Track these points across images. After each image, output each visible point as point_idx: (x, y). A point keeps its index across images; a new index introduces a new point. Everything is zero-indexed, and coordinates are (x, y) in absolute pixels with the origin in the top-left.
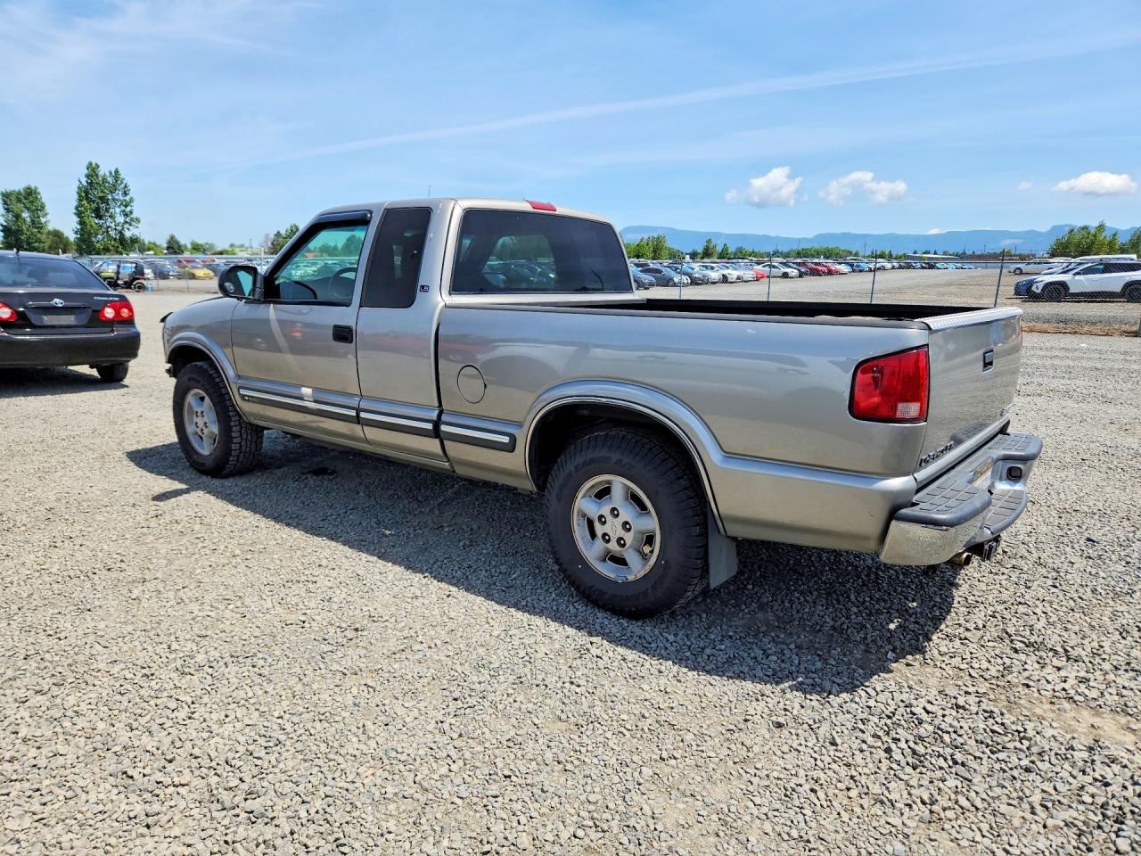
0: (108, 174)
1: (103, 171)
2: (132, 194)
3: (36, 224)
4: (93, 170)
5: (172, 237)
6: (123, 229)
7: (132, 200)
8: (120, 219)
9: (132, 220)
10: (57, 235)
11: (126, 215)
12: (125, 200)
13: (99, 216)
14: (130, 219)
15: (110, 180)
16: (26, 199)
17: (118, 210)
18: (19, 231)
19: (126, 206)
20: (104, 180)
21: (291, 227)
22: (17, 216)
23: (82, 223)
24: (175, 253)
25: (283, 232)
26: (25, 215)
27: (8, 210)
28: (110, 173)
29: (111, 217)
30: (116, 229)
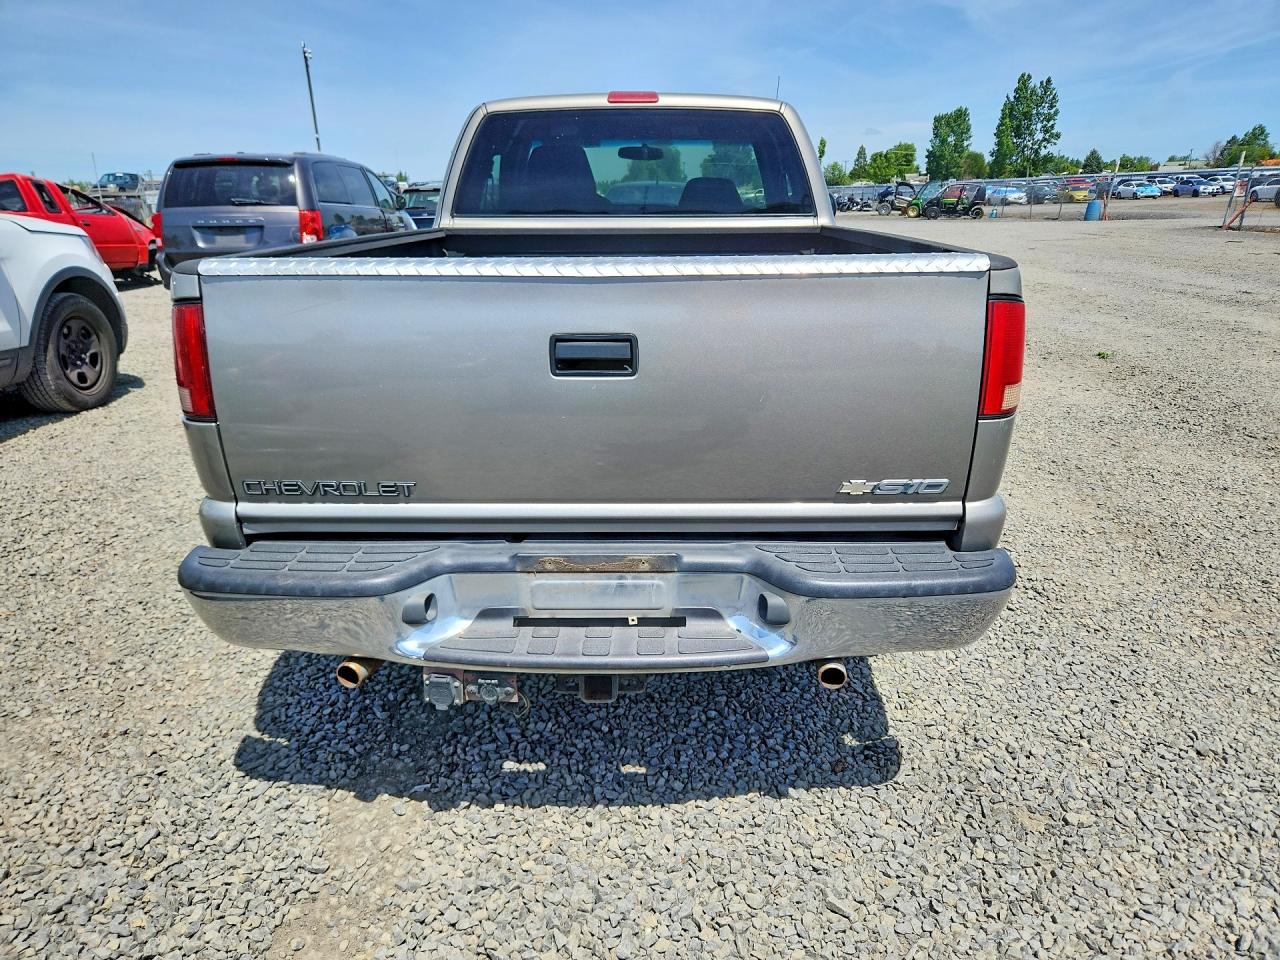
0: (1038, 85)
1: (1035, 82)
2: (1058, 105)
3: (958, 148)
4: (1024, 80)
5: (1094, 153)
6: (1039, 147)
7: (1056, 113)
8: (1039, 136)
9: (1052, 136)
10: (976, 158)
11: (1046, 132)
12: (1049, 114)
13: (1018, 136)
14: (1051, 135)
15: (1039, 91)
16: (955, 122)
17: (1039, 126)
18: (942, 157)
19: (1048, 121)
20: (1033, 91)
21: (1255, 129)
22: (943, 142)
23: (999, 144)
24: (1092, 172)
25: (1240, 136)
26: (951, 139)
27: (936, 135)
28: (1042, 83)
29: (1030, 134)
30: (1032, 148)
